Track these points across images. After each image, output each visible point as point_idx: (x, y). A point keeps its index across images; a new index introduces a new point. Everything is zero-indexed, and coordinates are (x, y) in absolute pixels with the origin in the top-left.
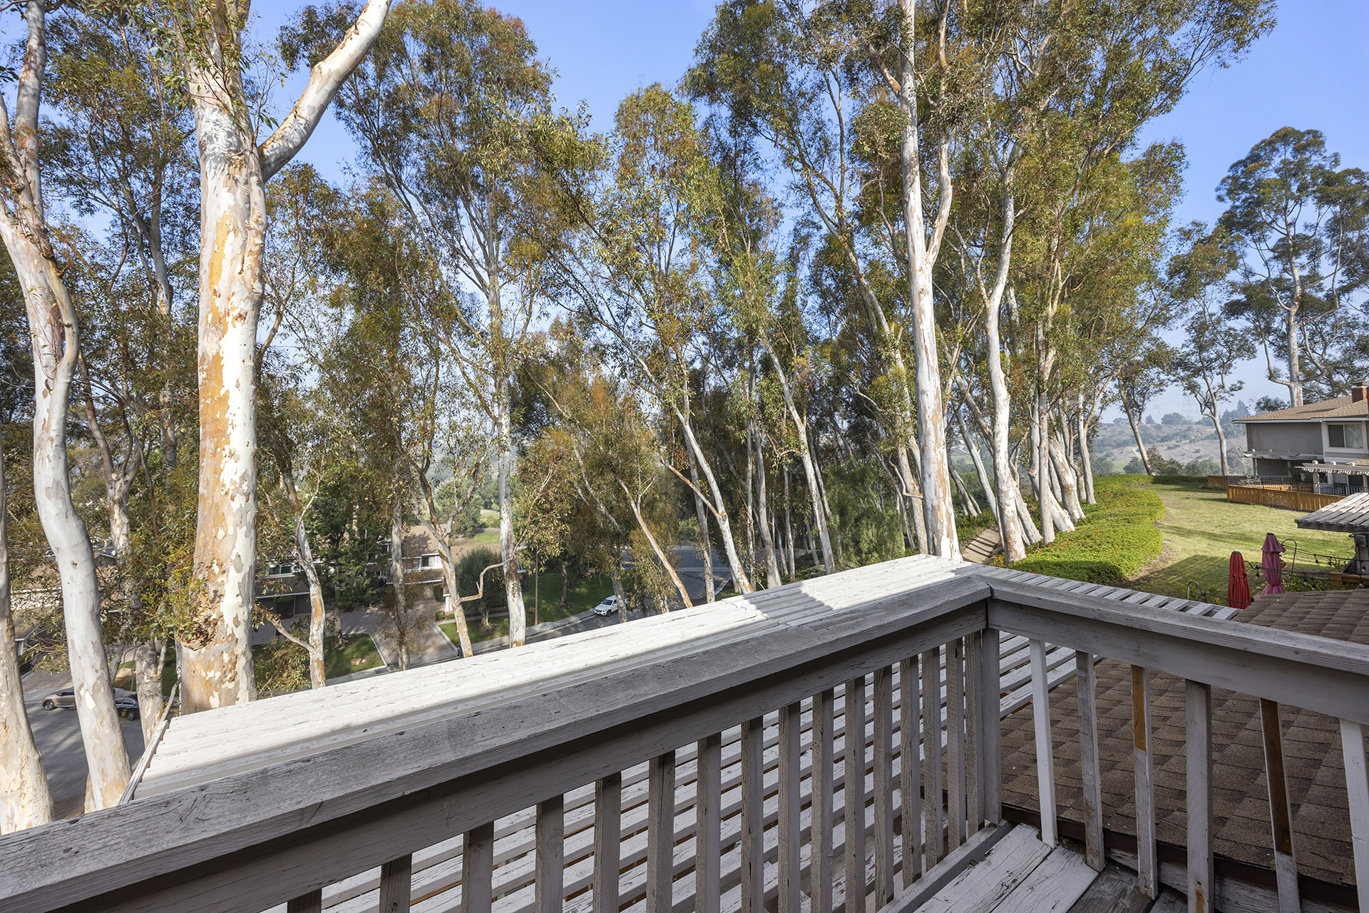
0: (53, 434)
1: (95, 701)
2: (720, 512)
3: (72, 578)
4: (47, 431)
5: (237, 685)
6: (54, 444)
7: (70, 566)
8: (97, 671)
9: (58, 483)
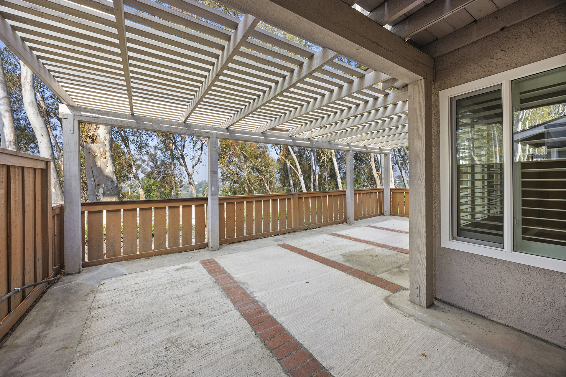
0: (29, 81)
1: (55, 189)
2: (300, 173)
3: (42, 140)
4: (26, 79)
5: (107, 161)
6: (30, 85)
7: (41, 136)
8: (55, 179)
9: (33, 101)
